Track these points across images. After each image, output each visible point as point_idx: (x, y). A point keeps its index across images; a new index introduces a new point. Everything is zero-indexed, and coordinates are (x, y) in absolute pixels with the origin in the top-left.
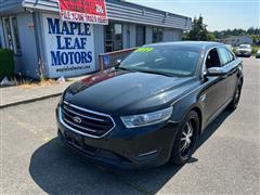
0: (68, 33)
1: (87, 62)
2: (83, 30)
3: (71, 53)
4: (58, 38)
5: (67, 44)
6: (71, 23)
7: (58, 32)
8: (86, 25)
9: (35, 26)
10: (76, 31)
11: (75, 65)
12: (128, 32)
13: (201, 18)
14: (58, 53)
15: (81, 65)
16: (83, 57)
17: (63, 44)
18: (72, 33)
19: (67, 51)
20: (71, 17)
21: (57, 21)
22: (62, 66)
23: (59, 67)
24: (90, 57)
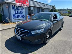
0: (18, 9)
1: (23, 17)
2: (22, 9)
3: (19, 15)
4: (15, 11)
5: (18, 12)
6: (19, 7)
7: (15, 9)
8: (23, 7)
9: (8, 7)
10: (20, 9)
11: (20, 18)
12: (35, 9)
13: (54, 6)
14: (15, 15)
15: (21, 18)
16: (22, 16)
17: (16, 12)
18: (19, 9)
19: (17, 14)
20: (19, 5)
21: (15, 6)
22: (16, 19)
23: (15, 19)
24: (24, 16)
